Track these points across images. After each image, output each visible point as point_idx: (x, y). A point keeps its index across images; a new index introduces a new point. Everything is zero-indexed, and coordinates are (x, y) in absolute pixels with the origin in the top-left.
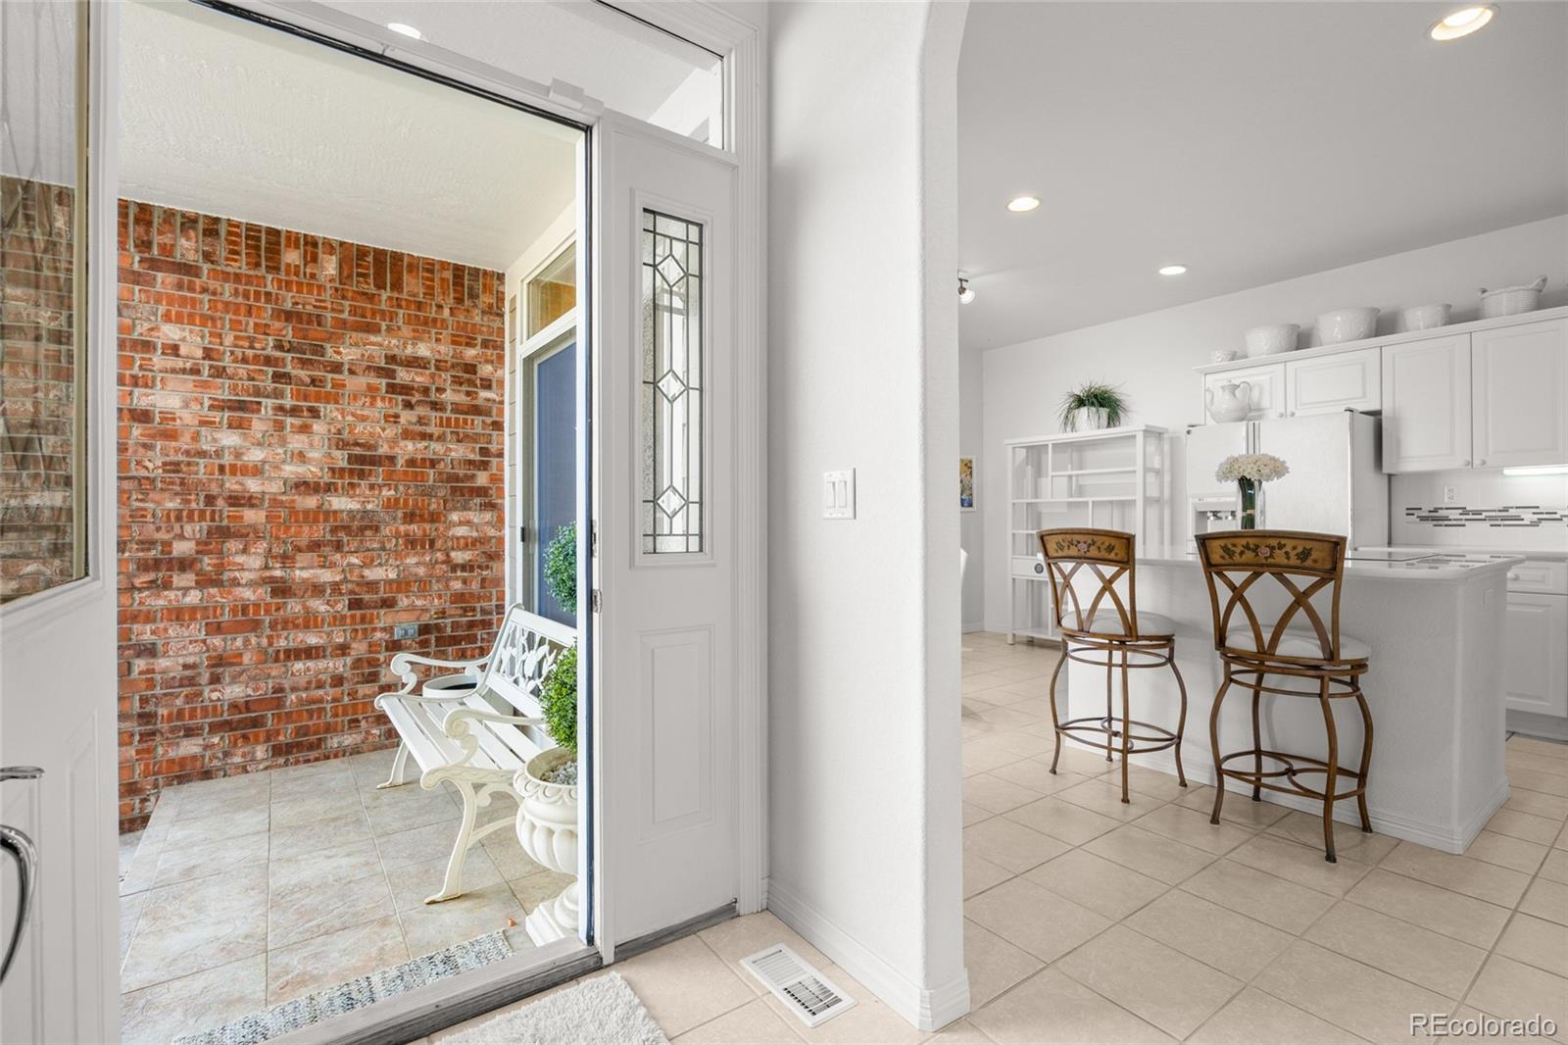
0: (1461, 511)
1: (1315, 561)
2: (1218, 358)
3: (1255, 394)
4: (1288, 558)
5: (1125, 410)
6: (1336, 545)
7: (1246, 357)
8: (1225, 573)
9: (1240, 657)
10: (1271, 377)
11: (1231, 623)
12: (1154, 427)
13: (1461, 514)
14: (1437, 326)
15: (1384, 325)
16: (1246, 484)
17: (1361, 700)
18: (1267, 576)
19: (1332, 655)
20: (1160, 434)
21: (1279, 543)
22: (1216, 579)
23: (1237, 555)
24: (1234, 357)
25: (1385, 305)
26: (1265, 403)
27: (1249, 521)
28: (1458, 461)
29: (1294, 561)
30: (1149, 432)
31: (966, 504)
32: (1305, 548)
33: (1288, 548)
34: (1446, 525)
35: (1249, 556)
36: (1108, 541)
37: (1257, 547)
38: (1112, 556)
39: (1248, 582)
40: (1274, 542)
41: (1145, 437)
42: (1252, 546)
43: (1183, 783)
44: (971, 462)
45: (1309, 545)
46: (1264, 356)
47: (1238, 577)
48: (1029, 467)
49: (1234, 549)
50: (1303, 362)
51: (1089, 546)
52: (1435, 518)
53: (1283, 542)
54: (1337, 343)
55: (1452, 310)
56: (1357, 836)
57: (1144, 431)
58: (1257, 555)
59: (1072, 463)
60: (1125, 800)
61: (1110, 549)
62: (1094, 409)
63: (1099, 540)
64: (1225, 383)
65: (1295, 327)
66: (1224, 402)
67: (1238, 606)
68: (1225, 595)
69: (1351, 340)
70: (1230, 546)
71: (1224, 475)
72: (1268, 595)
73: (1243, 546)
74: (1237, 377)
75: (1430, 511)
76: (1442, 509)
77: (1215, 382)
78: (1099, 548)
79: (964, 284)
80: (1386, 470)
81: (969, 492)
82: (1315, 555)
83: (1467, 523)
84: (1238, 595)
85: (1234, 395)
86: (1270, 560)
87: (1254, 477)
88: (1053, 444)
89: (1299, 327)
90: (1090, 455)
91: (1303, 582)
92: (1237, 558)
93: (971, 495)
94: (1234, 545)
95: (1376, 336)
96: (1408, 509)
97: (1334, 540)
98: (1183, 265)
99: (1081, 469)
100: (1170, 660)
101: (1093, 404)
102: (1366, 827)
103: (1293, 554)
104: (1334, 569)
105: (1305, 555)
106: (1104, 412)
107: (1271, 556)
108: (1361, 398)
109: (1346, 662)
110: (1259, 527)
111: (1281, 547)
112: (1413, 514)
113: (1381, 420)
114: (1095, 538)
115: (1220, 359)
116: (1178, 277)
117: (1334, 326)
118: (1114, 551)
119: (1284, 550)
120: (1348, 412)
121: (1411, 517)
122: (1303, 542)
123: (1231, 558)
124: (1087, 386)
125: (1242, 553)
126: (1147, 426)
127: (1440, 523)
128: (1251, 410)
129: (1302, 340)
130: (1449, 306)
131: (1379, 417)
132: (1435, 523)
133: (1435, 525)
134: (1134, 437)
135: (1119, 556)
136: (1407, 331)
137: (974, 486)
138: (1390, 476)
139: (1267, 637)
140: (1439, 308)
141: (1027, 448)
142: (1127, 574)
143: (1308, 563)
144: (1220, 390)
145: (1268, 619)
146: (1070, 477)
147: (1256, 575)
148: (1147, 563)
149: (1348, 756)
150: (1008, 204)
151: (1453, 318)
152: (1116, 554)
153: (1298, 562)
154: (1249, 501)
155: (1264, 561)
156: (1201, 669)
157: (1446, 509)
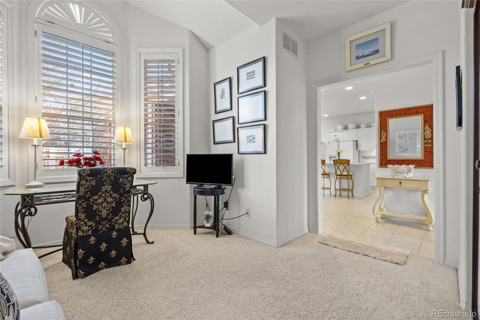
2: (333, 130)
3: (339, 137)
6: (349, 161)
7: (337, 130)
9: (338, 175)
10: (341, 134)
11: (337, 171)
14: (366, 128)
15: (358, 127)
16: (339, 153)
17: (352, 180)
18: (342, 165)
19: (348, 174)
22: (335, 165)
24: (335, 130)
25: (358, 123)
27: (339, 158)
28: (367, 149)
29: (345, 163)
33: (344, 161)
34: (367, 159)
35: (339, 162)
39: (339, 166)
40: (342, 161)
43: (331, 194)
46: (340, 130)
47: (338, 165)
50: (346, 132)
52: (365, 158)
54: (351, 129)
56: (352, 198)
60: (324, 196)
64: (334, 135)
65: (345, 125)
66: (334, 138)
67: (338, 169)
68: (336, 167)
69: (353, 129)
70: (337, 161)
71: (336, 152)
72: (342, 167)
74: (336, 134)
77: (333, 134)
80: (358, 150)
84: (338, 167)
87: (340, 152)
91: (345, 165)
95: (357, 129)
96: (361, 156)
100: (329, 177)
102: (353, 196)
104: (349, 164)
105: (346, 162)
108: (354, 138)
109: (350, 175)
110: (340, 159)
113: (357, 142)
116: (325, 115)
120: (352, 141)
123: (337, 163)
128: (338, 140)
129: (346, 128)
136: (361, 128)
139: (341, 172)
140: (366, 125)
142: (324, 165)
145: (342, 170)
147: (340, 165)
148: (327, 164)
149: (351, 188)
154: (339, 155)
155: (341, 163)
156: (333, 178)
157: (367, 156)
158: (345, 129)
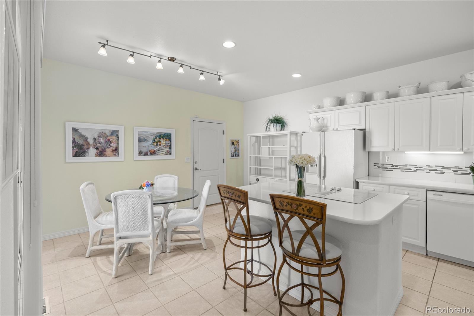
0: (391, 165)
1: (314, 214)
3: (325, 121)
4: (304, 211)
5: (287, 125)
6: (322, 208)
7: (323, 108)
8: (282, 213)
10: (330, 116)
12: (294, 131)
13: (391, 166)
14: (384, 99)
15: (367, 98)
18: (296, 218)
19: (322, 257)
20: (296, 134)
21: (300, 204)
22: (278, 215)
23: (285, 206)
24: (319, 107)
25: (368, 91)
26: (329, 125)
28: (390, 149)
30: (292, 133)
31: (237, 156)
32: (310, 207)
33: (303, 206)
34: (386, 170)
35: (288, 208)
36: (238, 193)
37: (292, 204)
38: (240, 200)
39: (289, 219)
40: (298, 203)
41: (290, 135)
42: (290, 203)
44: (239, 141)
45: (312, 206)
46: (328, 108)
47: (285, 216)
48: (256, 143)
49: (283, 203)
50: (341, 111)
51: (232, 194)
53: (301, 203)
54: (352, 104)
55: (389, 93)
57: (290, 133)
58: (292, 208)
59: (270, 143)
61: (239, 197)
62: (275, 124)
63: (236, 192)
64: (315, 117)
65: (339, 98)
66: (315, 124)
67: (286, 229)
68: (282, 223)
69: (356, 103)
70: (282, 202)
73: (287, 203)
74: (319, 115)
75: (381, 165)
76: (385, 164)
77: (313, 116)
78: (235, 196)
79: (221, 77)
80: (367, 150)
81: (238, 151)
82: (314, 211)
83: (393, 170)
84: (286, 224)
85: (318, 121)
86: (297, 211)
88: (262, 136)
89: (340, 98)
90: (276, 140)
91: (310, 223)
92: (285, 208)
93: (239, 152)
94: (283, 202)
95: (365, 102)
96: (374, 164)
97: (321, 206)
98: (300, 74)
99: (273, 145)
100: (270, 241)
101: (275, 122)
103: (305, 209)
104: (322, 219)
105: (310, 210)
106: (279, 126)
107: (297, 209)
108: (358, 124)
109: (329, 260)
111: (301, 205)
112: (376, 166)
113: (365, 132)
114: (234, 191)
115: (314, 108)
116: (299, 78)
117: (351, 98)
118: (241, 198)
119: (302, 207)
120: (353, 130)
121: (375, 166)
122: (309, 205)
123: (283, 207)
124: (274, 116)
125: (286, 206)
126: (291, 131)
127: (385, 169)
128: (323, 127)
129: (341, 102)
130: (388, 92)
131: (364, 131)
132: (383, 169)
133: (383, 170)
134: (287, 134)
135: (242, 200)
136: (374, 101)
137: (240, 149)
138: (369, 152)
140: (385, 93)
141: (256, 137)
142: (246, 208)
143: (312, 214)
144: (314, 119)
145: (297, 237)
146: (269, 148)
147: (292, 216)
150: (223, 44)
151: (390, 96)
152: (241, 199)
153: (307, 213)
155: (294, 211)
157: (387, 164)
158: (340, 105)
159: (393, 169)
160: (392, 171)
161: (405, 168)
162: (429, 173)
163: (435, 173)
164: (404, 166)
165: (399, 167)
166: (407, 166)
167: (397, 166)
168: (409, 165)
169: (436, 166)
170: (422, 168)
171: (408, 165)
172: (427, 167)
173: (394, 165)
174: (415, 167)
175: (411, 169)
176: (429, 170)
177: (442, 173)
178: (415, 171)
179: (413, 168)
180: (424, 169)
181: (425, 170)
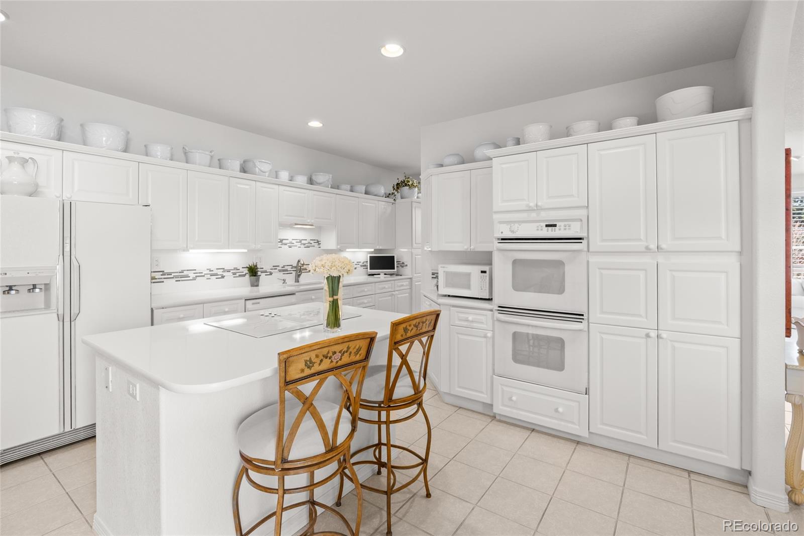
0: (161, 273)
13: (161, 275)
26: (41, 182)
34: (154, 282)
76: (152, 272)
78: (350, 353)
83: (165, 280)
85: (23, 167)
157: (154, 272)
159: (164, 278)
160: (163, 282)
161: (181, 276)
162: (210, 279)
163: (217, 278)
164: (180, 272)
165: (173, 274)
166: (184, 272)
167: (170, 274)
168: (187, 270)
169: (217, 269)
170: (202, 273)
171: (185, 270)
172: (208, 272)
173: (165, 272)
174: (194, 273)
175: (189, 277)
176: (209, 275)
177: (223, 277)
178: (194, 279)
179: (192, 275)
180: (205, 274)
181: (206, 276)
